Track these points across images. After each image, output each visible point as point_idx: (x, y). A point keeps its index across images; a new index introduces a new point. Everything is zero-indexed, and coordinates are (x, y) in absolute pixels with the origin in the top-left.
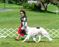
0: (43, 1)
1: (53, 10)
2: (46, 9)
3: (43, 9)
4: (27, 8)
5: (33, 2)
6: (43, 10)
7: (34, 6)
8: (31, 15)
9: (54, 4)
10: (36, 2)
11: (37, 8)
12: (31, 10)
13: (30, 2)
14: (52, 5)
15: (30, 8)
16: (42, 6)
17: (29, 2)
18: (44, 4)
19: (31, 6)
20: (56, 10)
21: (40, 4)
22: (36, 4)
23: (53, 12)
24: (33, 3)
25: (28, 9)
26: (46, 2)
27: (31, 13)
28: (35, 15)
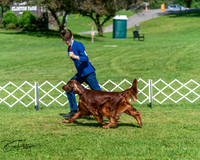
0: (53, 5)
1: (80, 30)
2: (62, 27)
3: (53, 27)
4: (11, 25)
5: (25, 9)
6: (54, 31)
7: (28, 20)
8: (23, 45)
9: (84, 13)
10: (35, 8)
11: (37, 26)
12: (21, 30)
13: (19, 9)
14: (77, 16)
15: (17, 26)
16: (51, 18)
17: (13, 9)
18: (58, 14)
19: (19, 19)
20: (90, 30)
21: (45, 14)
22: (35, 15)
23: (81, 34)
24: (24, 13)
25: (13, 28)
26: (62, 8)
27: (20, 40)
28: (34, 45)
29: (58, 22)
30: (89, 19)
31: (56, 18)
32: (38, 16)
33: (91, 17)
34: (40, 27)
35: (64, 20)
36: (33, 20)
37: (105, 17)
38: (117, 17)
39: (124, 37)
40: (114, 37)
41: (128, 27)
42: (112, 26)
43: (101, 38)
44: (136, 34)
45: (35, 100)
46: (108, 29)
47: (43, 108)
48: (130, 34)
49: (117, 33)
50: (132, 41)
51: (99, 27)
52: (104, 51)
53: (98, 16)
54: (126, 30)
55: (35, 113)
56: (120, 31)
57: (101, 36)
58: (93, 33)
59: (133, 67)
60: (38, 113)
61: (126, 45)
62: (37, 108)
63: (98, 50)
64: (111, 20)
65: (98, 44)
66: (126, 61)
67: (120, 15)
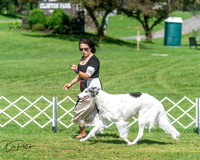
0: (91, 3)
1: (125, 35)
2: (101, 31)
3: (90, 29)
4: (38, 25)
5: (56, 6)
6: (91, 35)
7: (60, 20)
8: (51, 51)
9: (129, 14)
10: (68, 6)
11: (69, 28)
12: (50, 32)
13: (48, 6)
14: (122, 17)
15: (46, 27)
16: (88, 18)
17: (42, 6)
18: (96, 13)
19: (49, 20)
20: (136, 34)
21: (80, 13)
22: (68, 14)
23: (124, 39)
24: (55, 11)
25: (41, 30)
26: (102, 6)
27: (49, 44)
28: (64, 52)
29: (97, 24)
30: (135, 21)
31: (94, 19)
32: (72, 16)
33: (138, 18)
34: (74, 29)
35: (104, 22)
36: (65, 20)
37: (155, 19)
38: (170, 20)
39: (178, 44)
40: (165, 44)
41: (183, 33)
42: (163, 30)
43: (148, 45)
44: (193, 41)
45: (52, 120)
46: (158, 34)
47: (63, 129)
48: (185, 41)
49: (170, 39)
50: (187, 49)
51: (148, 31)
52: (150, 61)
53: (146, 17)
54: (180, 36)
55: (51, 136)
56: (173, 37)
57: (150, 42)
58: (139, 38)
59: (183, 81)
60: (56, 136)
61: (180, 54)
62: (54, 129)
63: (143, 59)
64: (163, 23)
65: (145, 52)
66: (175, 74)
67: (173, 17)
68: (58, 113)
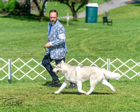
29: (39, 8)
30: (65, 6)
31: (37, 5)
33: (67, 4)
34: (23, 11)
35: (44, 7)
36: (17, 5)
37: (79, 5)
38: (89, 5)
39: (95, 21)
40: (86, 22)
41: (99, 14)
42: (85, 12)
43: (75, 22)
44: (105, 20)
45: (8, 75)
46: (82, 15)
47: (16, 81)
48: (100, 19)
49: (89, 18)
50: (101, 25)
51: (74, 13)
52: (76, 34)
53: (73, 4)
54: (96, 16)
55: (7, 86)
56: (92, 16)
57: (76, 21)
58: (68, 18)
59: (99, 47)
60: (11, 86)
61: (97, 28)
62: (10, 81)
63: (72, 32)
64: (85, 7)
65: (72, 27)
67: (92, 3)
68: (12, 70)
